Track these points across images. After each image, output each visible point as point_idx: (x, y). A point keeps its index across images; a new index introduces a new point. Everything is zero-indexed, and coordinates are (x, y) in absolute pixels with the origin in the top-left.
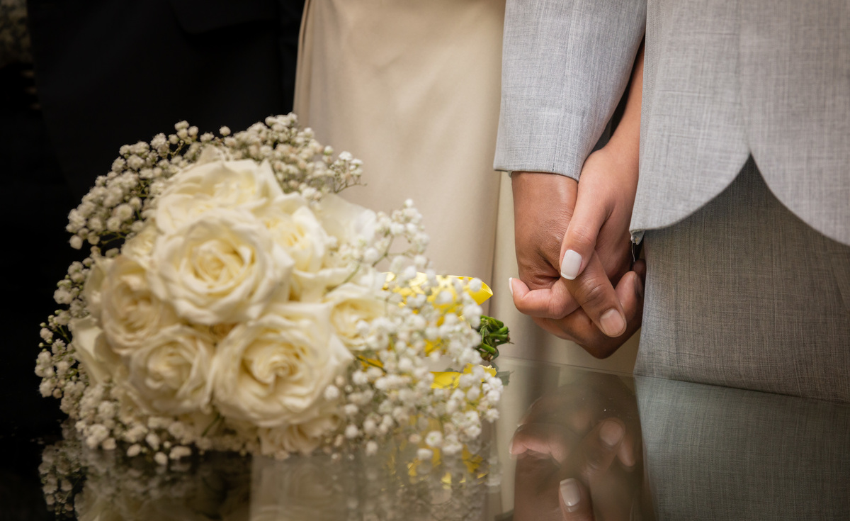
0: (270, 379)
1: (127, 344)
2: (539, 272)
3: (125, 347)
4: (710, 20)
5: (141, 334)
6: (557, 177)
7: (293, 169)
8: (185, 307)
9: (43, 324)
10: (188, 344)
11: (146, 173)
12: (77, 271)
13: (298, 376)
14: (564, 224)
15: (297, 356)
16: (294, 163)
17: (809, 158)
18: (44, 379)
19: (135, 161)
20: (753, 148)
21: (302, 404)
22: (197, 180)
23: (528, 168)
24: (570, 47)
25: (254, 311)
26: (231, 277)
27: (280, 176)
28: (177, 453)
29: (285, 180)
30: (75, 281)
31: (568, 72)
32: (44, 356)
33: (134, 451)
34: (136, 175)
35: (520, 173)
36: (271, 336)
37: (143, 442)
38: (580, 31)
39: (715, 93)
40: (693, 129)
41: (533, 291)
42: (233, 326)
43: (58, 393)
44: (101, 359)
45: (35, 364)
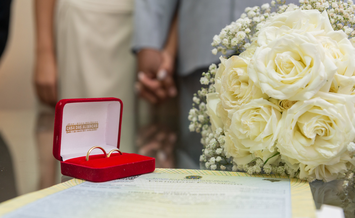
0: (313, 137)
1: (232, 106)
3: (231, 108)
5: (240, 101)
7: (340, 17)
8: (267, 88)
9: (195, 94)
10: (266, 110)
11: (256, 19)
12: (213, 68)
13: (330, 137)
15: (331, 125)
16: (341, 14)
18: (191, 123)
19: (252, 13)
21: (331, 154)
22: (283, 20)
25: (308, 95)
26: (296, 73)
27: (333, 20)
29: (335, 23)
30: (211, 73)
32: (193, 111)
34: (251, 20)
36: (316, 111)
42: (294, 102)
43: (198, 130)
44: (219, 115)
45: (188, 115)
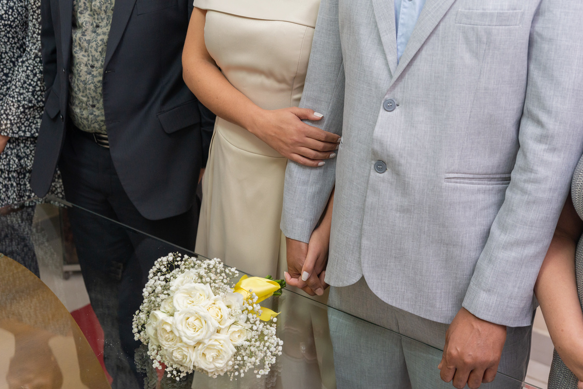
2: (294, 273)
4: (352, 230)
6: (301, 243)
10: (186, 350)
14: (303, 261)
15: (220, 353)
17: (381, 279)
20: (364, 274)
23: (292, 238)
24: (307, 197)
27: (213, 288)
28: (182, 375)
29: (214, 291)
31: (306, 206)
33: (169, 376)
35: (289, 238)
37: (171, 372)
38: (311, 191)
39: (353, 253)
40: (345, 261)
41: (293, 279)
